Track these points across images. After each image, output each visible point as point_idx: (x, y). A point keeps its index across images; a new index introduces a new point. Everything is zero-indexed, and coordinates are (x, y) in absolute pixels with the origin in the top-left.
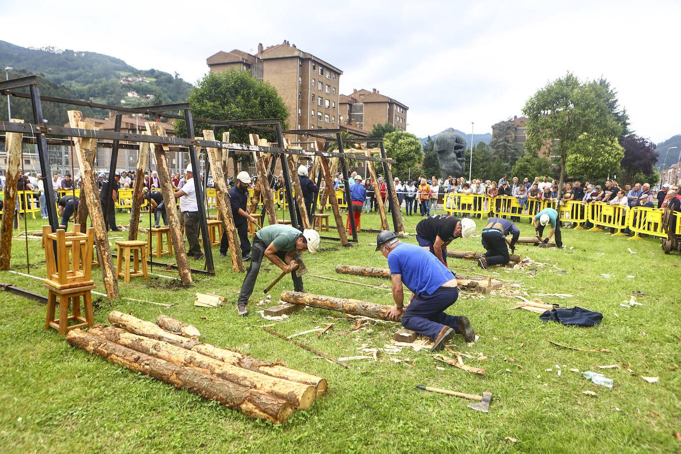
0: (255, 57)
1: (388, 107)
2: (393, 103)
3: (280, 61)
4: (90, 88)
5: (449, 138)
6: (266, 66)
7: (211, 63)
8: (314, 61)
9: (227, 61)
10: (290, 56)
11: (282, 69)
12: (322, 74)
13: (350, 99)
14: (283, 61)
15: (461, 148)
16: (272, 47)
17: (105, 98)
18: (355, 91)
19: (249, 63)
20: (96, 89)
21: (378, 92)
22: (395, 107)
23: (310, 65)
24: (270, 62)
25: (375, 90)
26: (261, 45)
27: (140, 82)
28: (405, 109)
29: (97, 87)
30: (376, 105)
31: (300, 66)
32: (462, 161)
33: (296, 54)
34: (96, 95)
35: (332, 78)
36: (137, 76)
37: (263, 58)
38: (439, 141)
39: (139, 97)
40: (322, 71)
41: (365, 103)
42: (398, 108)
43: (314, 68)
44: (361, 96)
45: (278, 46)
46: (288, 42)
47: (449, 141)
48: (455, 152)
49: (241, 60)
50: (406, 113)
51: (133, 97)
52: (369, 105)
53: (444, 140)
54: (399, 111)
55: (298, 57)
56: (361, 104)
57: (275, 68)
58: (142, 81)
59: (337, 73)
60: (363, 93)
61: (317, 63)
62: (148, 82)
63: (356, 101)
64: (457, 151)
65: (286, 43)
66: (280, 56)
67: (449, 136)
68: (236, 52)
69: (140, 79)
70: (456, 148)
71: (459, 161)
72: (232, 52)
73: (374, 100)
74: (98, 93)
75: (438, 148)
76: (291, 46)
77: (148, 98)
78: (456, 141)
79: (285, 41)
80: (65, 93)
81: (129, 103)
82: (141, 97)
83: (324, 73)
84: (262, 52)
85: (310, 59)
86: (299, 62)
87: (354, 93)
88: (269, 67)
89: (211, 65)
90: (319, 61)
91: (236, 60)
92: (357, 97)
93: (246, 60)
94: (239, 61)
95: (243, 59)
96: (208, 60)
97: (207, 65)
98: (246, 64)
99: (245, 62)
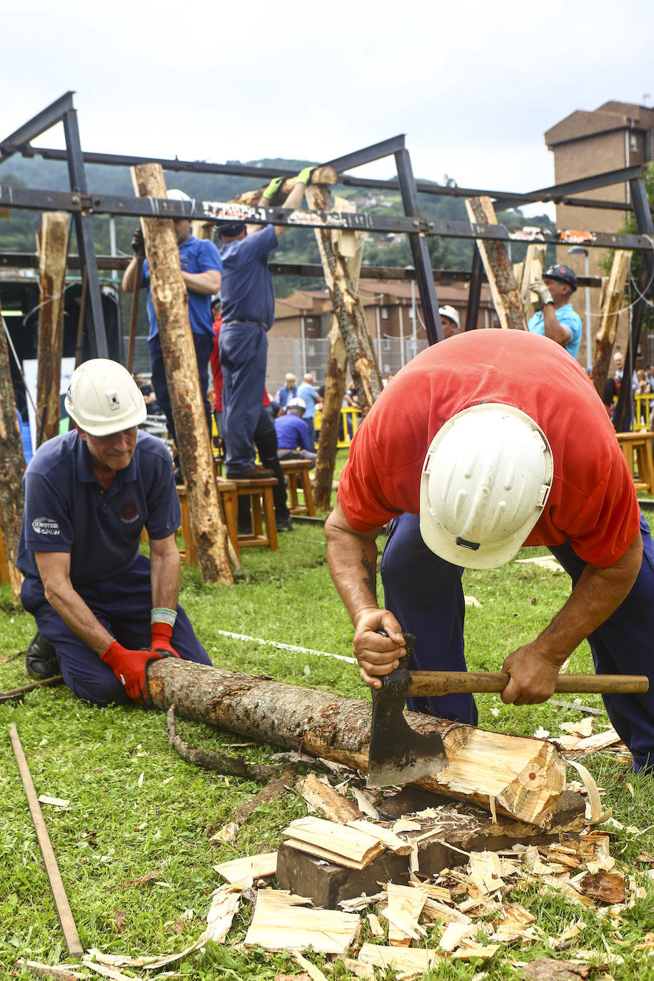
7: (555, 140)
9: (591, 131)
17: (305, 249)
19: (643, 126)
27: (373, 207)
34: (288, 246)
49: (624, 123)
58: (377, 205)
62: (389, 204)
68: (611, 106)
69: (373, 202)
72: (602, 108)
74: (292, 242)
77: (391, 240)
82: (377, 240)
89: (554, 146)
91: (614, 125)
93: (637, 122)
94: (619, 125)
95: (629, 120)
96: (547, 135)
97: (546, 148)
98: (634, 132)
99: (633, 125)
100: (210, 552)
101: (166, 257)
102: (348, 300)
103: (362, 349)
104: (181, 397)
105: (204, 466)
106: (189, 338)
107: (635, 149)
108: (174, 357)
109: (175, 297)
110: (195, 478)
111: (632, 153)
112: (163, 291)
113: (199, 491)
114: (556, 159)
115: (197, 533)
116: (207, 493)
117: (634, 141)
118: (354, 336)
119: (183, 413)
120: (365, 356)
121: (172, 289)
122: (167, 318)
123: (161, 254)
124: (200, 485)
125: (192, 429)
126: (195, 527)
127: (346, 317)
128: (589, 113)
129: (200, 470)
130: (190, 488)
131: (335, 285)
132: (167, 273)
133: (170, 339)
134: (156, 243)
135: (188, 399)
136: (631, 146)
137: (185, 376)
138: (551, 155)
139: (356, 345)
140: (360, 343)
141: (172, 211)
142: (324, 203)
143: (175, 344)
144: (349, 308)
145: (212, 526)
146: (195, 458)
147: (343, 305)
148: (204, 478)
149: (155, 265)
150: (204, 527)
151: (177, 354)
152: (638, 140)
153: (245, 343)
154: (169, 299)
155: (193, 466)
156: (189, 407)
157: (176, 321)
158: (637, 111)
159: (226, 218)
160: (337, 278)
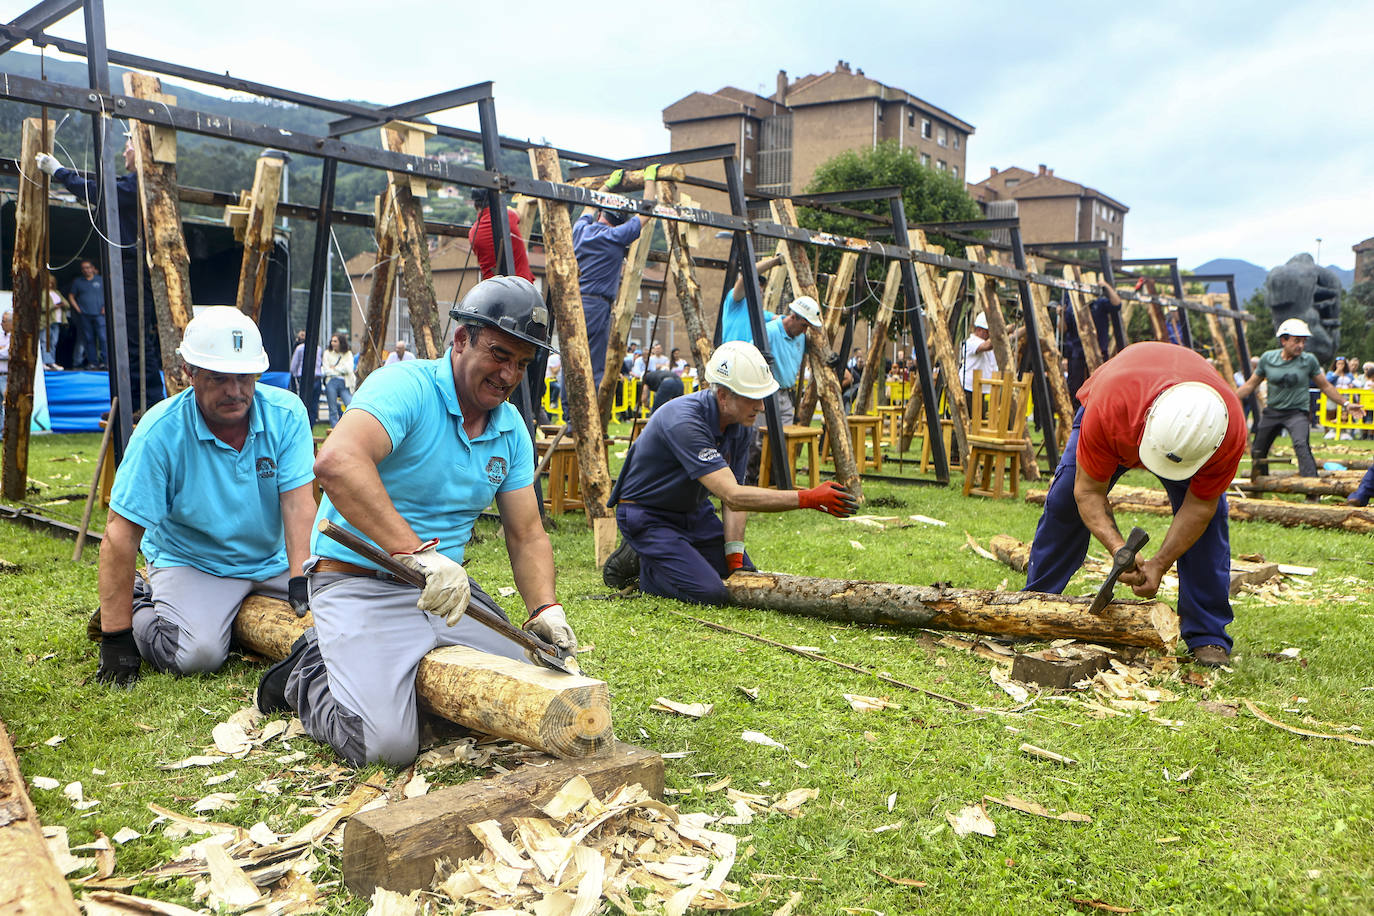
0: (770, 101)
1: (1078, 208)
2: (1092, 198)
3: (833, 110)
4: (357, 182)
5: (1302, 276)
6: (799, 123)
7: (673, 119)
8: (911, 107)
9: (708, 113)
10: (857, 96)
11: (838, 128)
12: (928, 134)
13: (982, 192)
14: (840, 108)
15: (1330, 296)
16: (811, 78)
18: (994, 171)
19: (758, 115)
20: (371, 182)
21: (1051, 172)
22: (1095, 207)
23: (903, 115)
24: (808, 111)
25: (1043, 167)
26: (783, 73)
28: (1120, 210)
29: (372, 178)
30: (1050, 204)
31: (880, 119)
32: (1334, 326)
33: (871, 91)
35: (951, 143)
36: (457, 151)
37: (794, 104)
38: (1278, 284)
39: (461, 198)
40: (928, 128)
41: (1020, 200)
42: (1104, 210)
43: (911, 122)
44: (1009, 184)
45: (827, 76)
46: (847, 64)
47: (1302, 282)
48: (1317, 308)
49: (741, 110)
50: (1121, 221)
51: (449, 199)
52: (1031, 205)
53: (1291, 281)
54: (1104, 216)
55: (875, 99)
56: (1010, 202)
57: (821, 124)
58: (469, 162)
59: (962, 131)
60: (1014, 175)
61: (919, 110)
63: (996, 195)
64: (1322, 304)
65: (844, 67)
66: (833, 99)
67: (1302, 272)
68: (729, 91)
70: (1319, 297)
71: (1325, 326)
72: (719, 93)
73: (1045, 191)
75: (1276, 299)
76: (854, 72)
78: (1319, 283)
79: (841, 62)
80: (311, 193)
81: (439, 212)
83: (933, 133)
84: (786, 90)
85: (902, 102)
86: (876, 111)
87: (992, 176)
88: (806, 124)
89: (671, 124)
90: (923, 107)
91: (731, 111)
92: (999, 186)
93: (752, 110)
94: (737, 112)
95: (746, 108)
96: (665, 112)
97: (663, 125)
98: (751, 120)
99: (749, 113)
100: (600, 501)
101: (563, 235)
102: (691, 285)
103: (703, 330)
104: (575, 361)
105: (595, 424)
106: (581, 310)
107: (749, 136)
108: (569, 325)
109: (571, 271)
110: (587, 434)
111: (746, 140)
112: (561, 265)
113: (590, 447)
114: (672, 137)
115: (588, 484)
116: (597, 449)
117: (749, 129)
118: (696, 318)
119: (577, 376)
120: (705, 336)
121: (569, 264)
122: (563, 290)
123: (559, 231)
124: (592, 441)
125: (584, 391)
126: (585, 477)
127: (689, 300)
128: (708, 96)
129: (591, 428)
130: (581, 443)
131: (680, 271)
132: (564, 249)
133: (566, 309)
134: (555, 220)
135: (582, 364)
136: (746, 133)
137: (579, 343)
138: (668, 133)
139: (698, 326)
140: (701, 325)
141: (567, 197)
142: (672, 199)
143: (571, 314)
144: (692, 293)
145: (601, 478)
146: (588, 417)
147: (687, 290)
148: (595, 436)
149: (552, 241)
150: (594, 479)
151: (573, 323)
152: (752, 128)
153: (597, 317)
154: (566, 273)
155: (585, 424)
156: (583, 371)
157: (572, 293)
158: (753, 99)
159: (608, 206)
160: (682, 266)
